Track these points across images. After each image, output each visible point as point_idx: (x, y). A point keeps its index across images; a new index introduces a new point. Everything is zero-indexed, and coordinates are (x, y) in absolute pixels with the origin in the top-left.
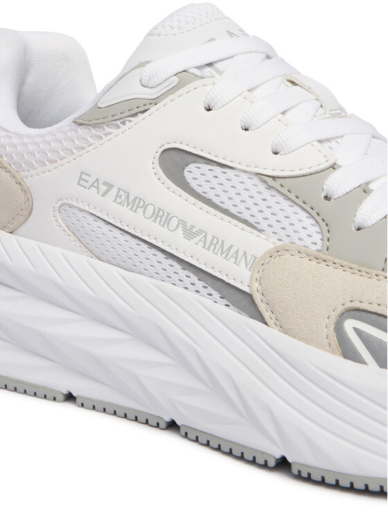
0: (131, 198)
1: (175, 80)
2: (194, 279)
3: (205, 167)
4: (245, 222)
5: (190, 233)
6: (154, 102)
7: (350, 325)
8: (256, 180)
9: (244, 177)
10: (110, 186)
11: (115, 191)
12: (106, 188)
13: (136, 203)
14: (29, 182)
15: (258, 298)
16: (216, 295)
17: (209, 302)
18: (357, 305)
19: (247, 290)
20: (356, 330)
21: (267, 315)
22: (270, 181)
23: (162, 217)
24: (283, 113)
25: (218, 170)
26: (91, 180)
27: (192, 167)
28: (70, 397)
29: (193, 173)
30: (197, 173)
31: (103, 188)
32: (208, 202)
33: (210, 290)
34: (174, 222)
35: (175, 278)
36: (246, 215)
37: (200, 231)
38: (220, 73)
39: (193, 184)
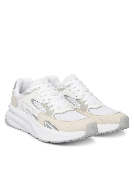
2: (33, 115)
4: (39, 109)
5: (33, 110)
6: (31, 92)
7: (46, 122)
8: (41, 104)
9: (39, 103)
13: (28, 105)
14: (18, 101)
15: (38, 118)
18: (47, 120)
20: (46, 123)
23: (30, 107)
24: (45, 95)
29: (34, 102)
31: (25, 103)
32: (35, 106)
34: (31, 108)
35: (31, 115)
36: (39, 108)
38: (40, 89)
39: (34, 104)
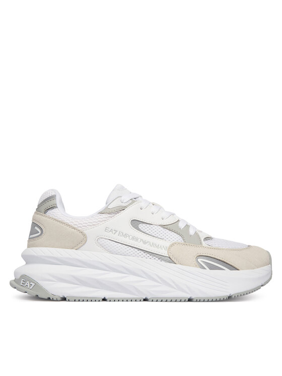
0: (124, 234)
1: (131, 201)
2: (148, 255)
3: (144, 225)
4: (160, 238)
5: (145, 243)
6: (126, 207)
7: (199, 260)
8: (159, 227)
9: (156, 226)
10: (116, 231)
11: (118, 233)
12: (115, 232)
13: (126, 235)
14: (85, 232)
15: (172, 257)
16: (157, 259)
17: (155, 261)
19: (168, 256)
20: (202, 261)
21: (175, 261)
22: (163, 226)
23: (135, 239)
25: (148, 225)
26: (110, 230)
27: (140, 225)
28: (104, 300)
30: (142, 226)
31: (114, 232)
32: (148, 234)
33: (154, 257)
34: (139, 240)
35: (142, 256)
36: (159, 236)
37: (148, 242)
39: (142, 229)
